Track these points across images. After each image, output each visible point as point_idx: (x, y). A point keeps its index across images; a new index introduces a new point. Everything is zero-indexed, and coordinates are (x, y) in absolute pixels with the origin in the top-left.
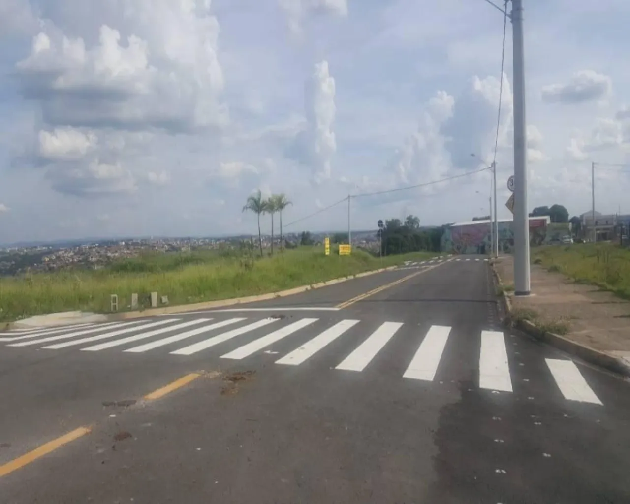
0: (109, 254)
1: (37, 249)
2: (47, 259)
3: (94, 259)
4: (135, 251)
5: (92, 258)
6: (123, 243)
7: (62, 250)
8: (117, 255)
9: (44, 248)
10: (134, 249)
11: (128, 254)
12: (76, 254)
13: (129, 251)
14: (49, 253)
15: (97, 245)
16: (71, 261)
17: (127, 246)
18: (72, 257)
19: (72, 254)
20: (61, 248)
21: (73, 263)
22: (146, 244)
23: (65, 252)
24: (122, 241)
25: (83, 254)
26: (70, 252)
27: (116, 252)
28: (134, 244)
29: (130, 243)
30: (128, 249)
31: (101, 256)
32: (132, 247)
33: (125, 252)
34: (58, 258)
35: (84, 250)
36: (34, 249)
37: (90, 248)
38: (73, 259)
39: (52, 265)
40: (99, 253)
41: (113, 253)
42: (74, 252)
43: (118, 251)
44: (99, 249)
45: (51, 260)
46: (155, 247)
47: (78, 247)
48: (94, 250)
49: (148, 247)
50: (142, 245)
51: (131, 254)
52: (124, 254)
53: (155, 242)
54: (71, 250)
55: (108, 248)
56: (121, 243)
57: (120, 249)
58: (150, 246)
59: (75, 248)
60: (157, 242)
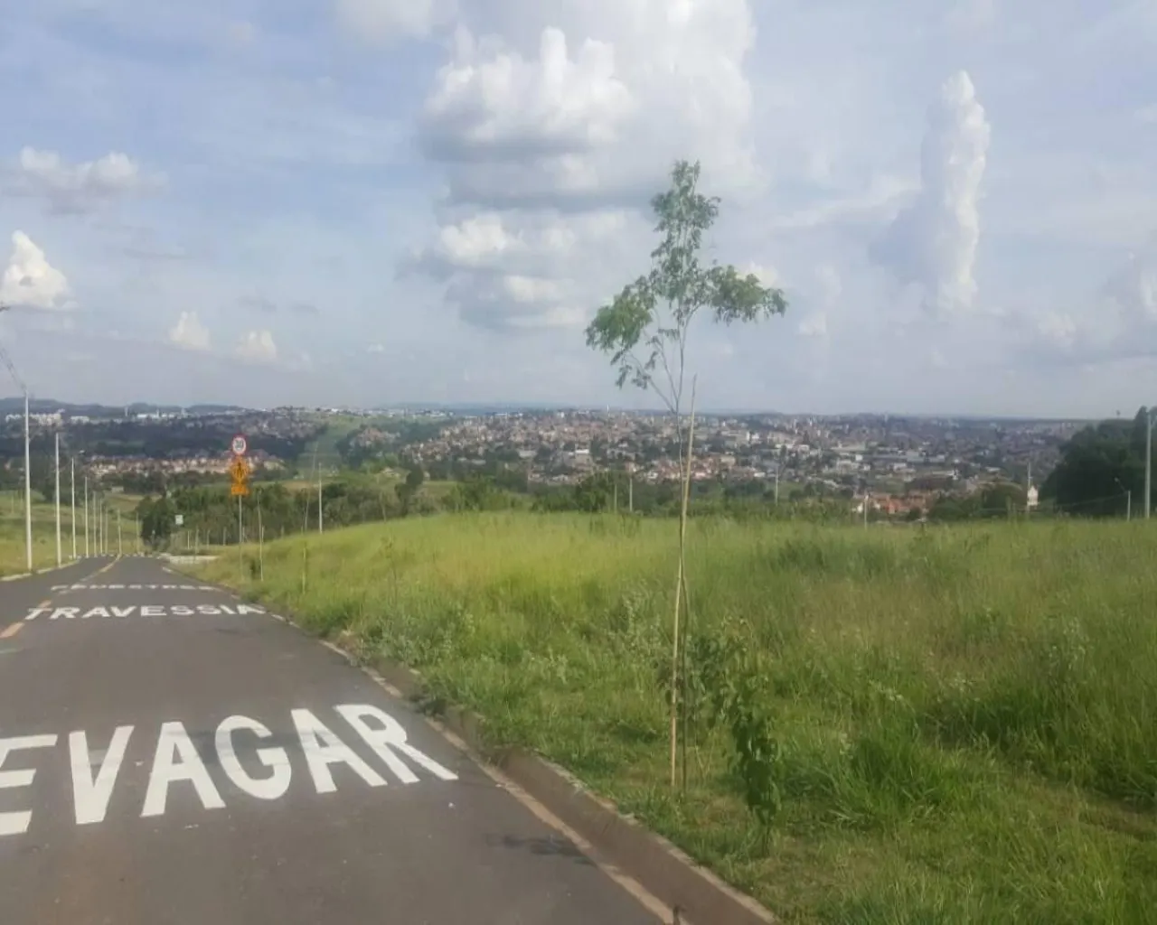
0: (541, 433)
1: (433, 415)
2: (447, 433)
3: (519, 439)
4: (581, 430)
5: (515, 435)
6: (562, 415)
7: (469, 420)
8: (553, 434)
9: (442, 414)
10: (581, 425)
11: (570, 434)
12: (490, 427)
13: (572, 430)
14: (449, 423)
15: (521, 415)
16: (483, 438)
17: (569, 420)
18: (484, 433)
19: (483, 427)
20: (466, 417)
21: (486, 441)
22: (599, 419)
23: (473, 425)
24: (560, 411)
25: (501, 429)
26: (480, 425)
27: (552, 428)
28: (579, 417)
29: (574, 414)
30: (571, 425)
31: (529, 434)
32: (576, 423)
33: (566, 430)
34: (463, 432)
35: (502, 423)
36: (427, 414)
37: (512, 419)
38: (486, 436)
39: (455, 443)
40: (525, 428)
41: (547, 431)
42: (487, 424)
43: (555, 427)
44: (525, 423)
45: (452, 434)
46: (613, 424)
47: (492, 417)
48: (517, 423)
49: (602, 424)
50: (592, 419)
51: (575, 434)
52: (564, 432)
53: (613, 416)
54: (482, 419)
55: (540, 422)
56: (558, 414)
57: (557, 424)
58: (605, 423)
59: (488, 419)
60: (617, 417)
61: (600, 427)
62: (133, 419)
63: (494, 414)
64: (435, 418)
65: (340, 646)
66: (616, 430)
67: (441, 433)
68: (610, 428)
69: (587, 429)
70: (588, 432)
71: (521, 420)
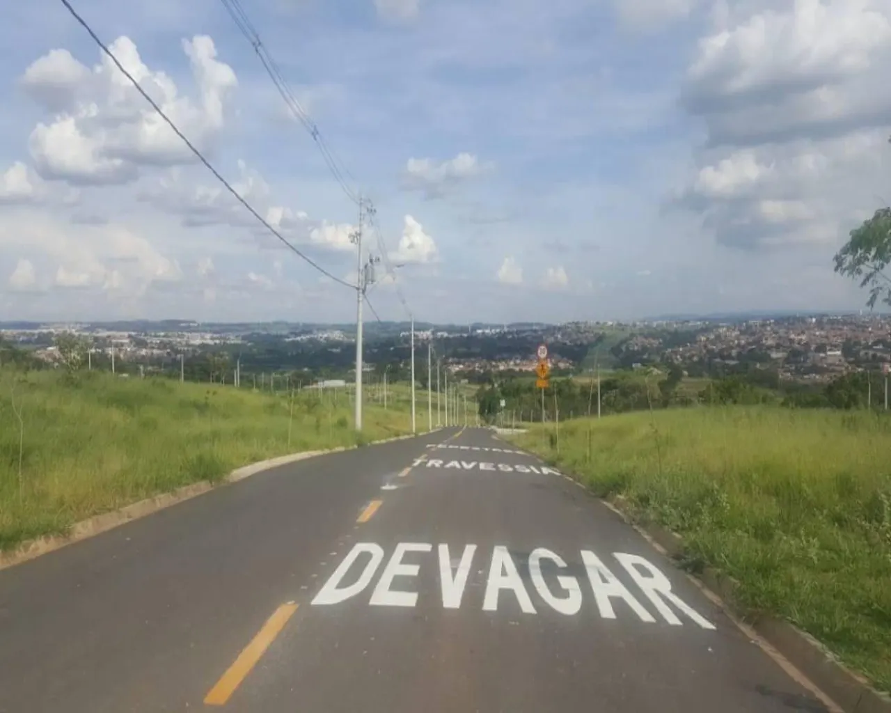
0: (792, 336)
1: (690, 324)
2: (703, 339)
3: (770, 342)
4: (832, 333)
5: (766, 339)
6: (814, 320)
7: (723, 327)
8: (803, 337)
9: (699, 323)
10: (833, 329)
11: (822, 337)
12: (742, 333)
13: (823, 333)
14: (705, 330)
15: (772, 321)
16: (736, 342)
17: (820, 324)
18: (737, 338)
19: (737, 333)
20: (721, 324)
21: (739, 345)
22: (851, 323)
23: (728, 330)
24: (811, 317)
25: (753, 334)
26: (734, 330)
27: (803, 333)
28: (832, 322)
29: (825, 320)
30: (822, 329)
31: (780, 337)
32: (828, 327)
33: (817, 333)
34: (718, 337)
35: (754, 328)
36: (686, 323)
37: (764, 325)
38: (738, 339)
39: (710, 347)
40: (776, 333)
41: (799, 335)
42: (740, 331)
43: (806, 332)
44: (776, 328)
45: (708, 339)
46: (868, 327)
47: (744, 324)
48: (769, 328)
49: (854, 327)
50: (845, 323)
51: (827, 337)
52: (814, 335)
54: (735, 327)
55: (790, 327)
57: (808, 329)
58: (858, 327)
59: (741, 325)
60: (871, 320)
62: (474, 334)
65: (616, 506)
66: (870, 333)
68: (863, 331)
69: (839, 332)
70: (840, 335)
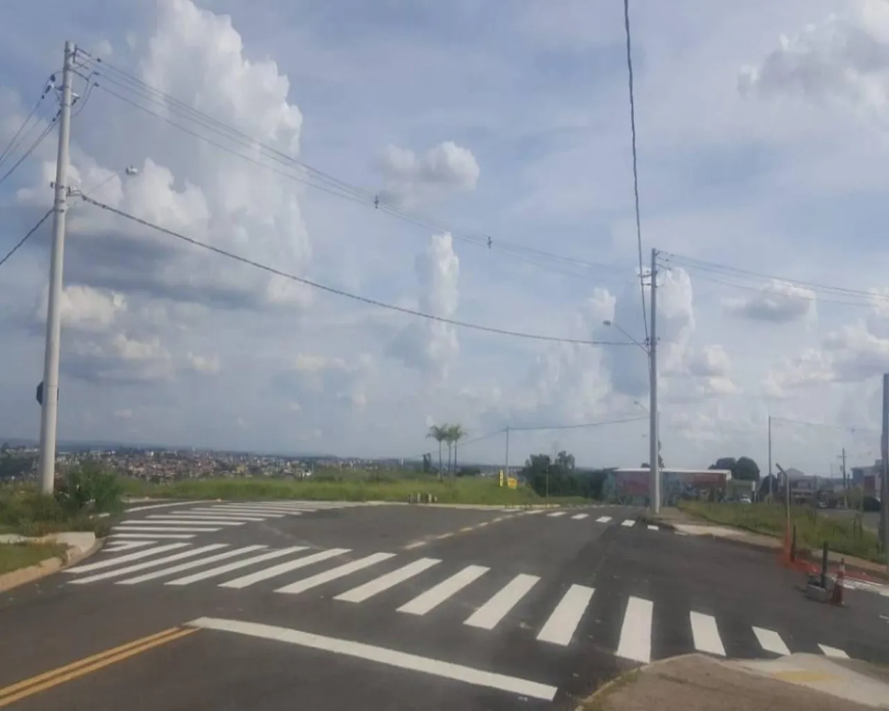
53: (198, 456)
56: (148, 453)
61: (186, 465)
63: (88, 451)
64: (29, 453)
67: (34, 467)
71: (113, 457)
